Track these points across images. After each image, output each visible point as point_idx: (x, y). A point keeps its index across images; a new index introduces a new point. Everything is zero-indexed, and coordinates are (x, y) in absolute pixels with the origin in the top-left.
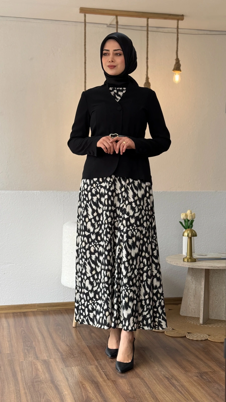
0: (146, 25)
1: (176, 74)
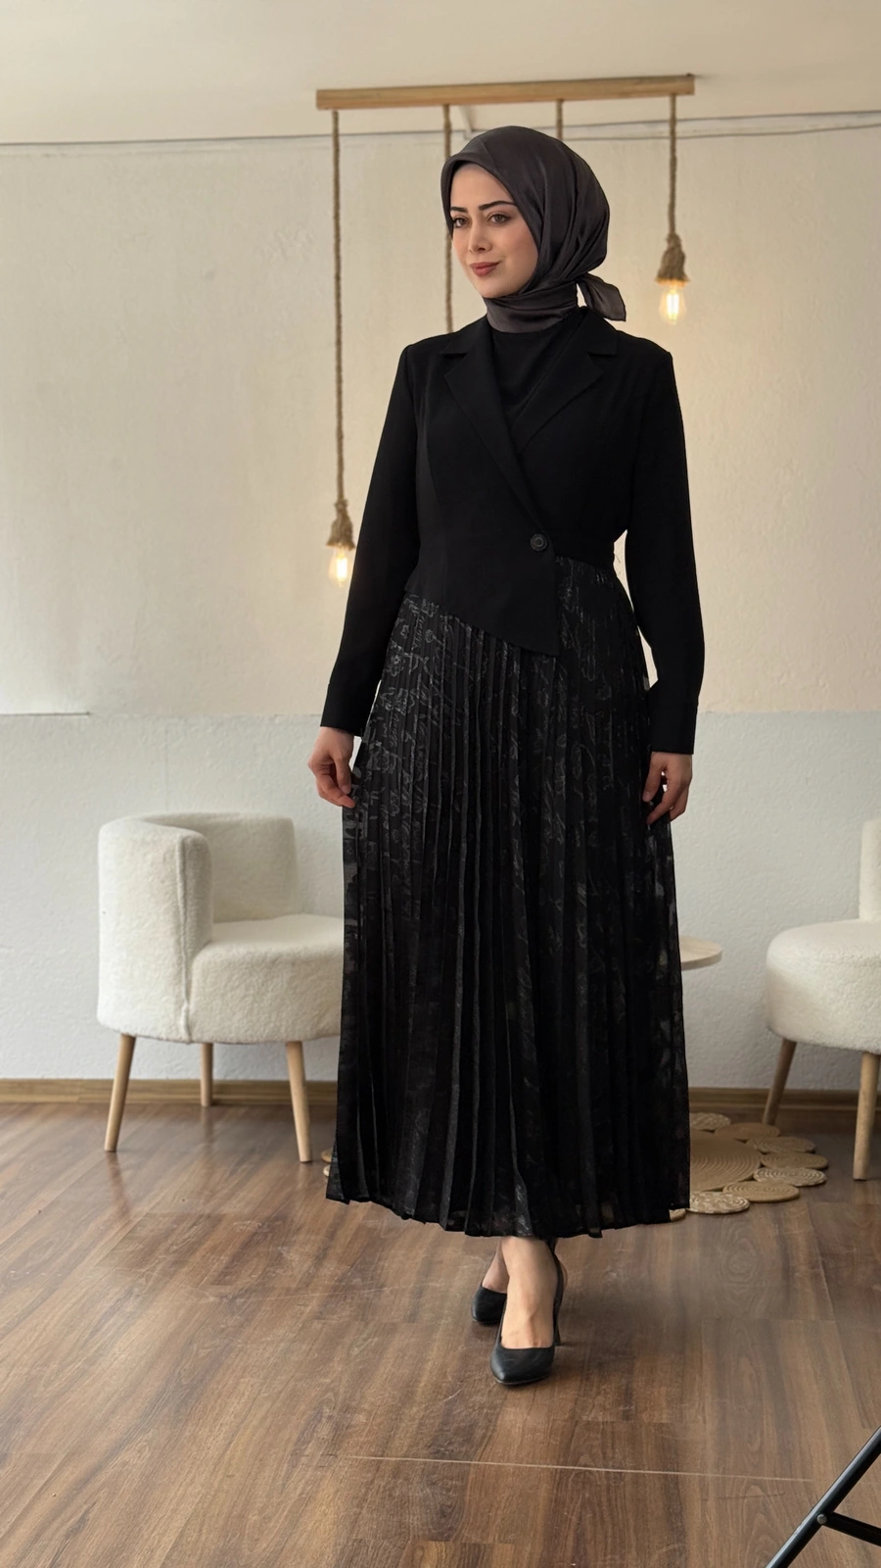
1: (668, 291)
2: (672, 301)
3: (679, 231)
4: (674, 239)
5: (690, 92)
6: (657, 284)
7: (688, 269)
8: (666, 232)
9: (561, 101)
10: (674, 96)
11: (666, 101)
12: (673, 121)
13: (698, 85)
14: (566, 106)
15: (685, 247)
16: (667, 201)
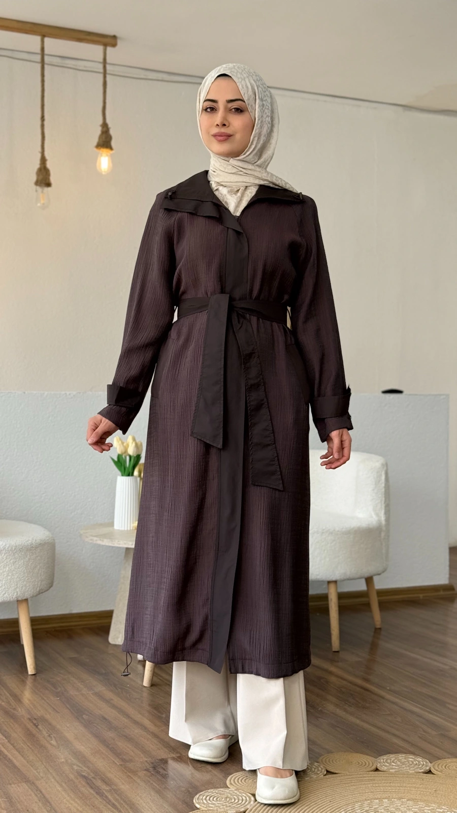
0: (38, 50)
1: (101, 156)
2: (104, 161)
3: (108, 121)
4: (105, 126)
5: (114, 45)
6: (95, 149)
7: (113, 143)
8: (101, 122)
9: (43, 36)
10: (105, 45)
11: (100, 48)
12: (105, 62)
13: (119, 42)
14: (47, 40)
15: (112, 132)
16: (101, 105)
